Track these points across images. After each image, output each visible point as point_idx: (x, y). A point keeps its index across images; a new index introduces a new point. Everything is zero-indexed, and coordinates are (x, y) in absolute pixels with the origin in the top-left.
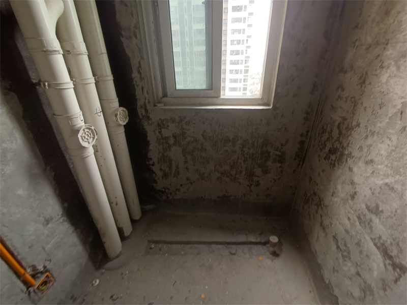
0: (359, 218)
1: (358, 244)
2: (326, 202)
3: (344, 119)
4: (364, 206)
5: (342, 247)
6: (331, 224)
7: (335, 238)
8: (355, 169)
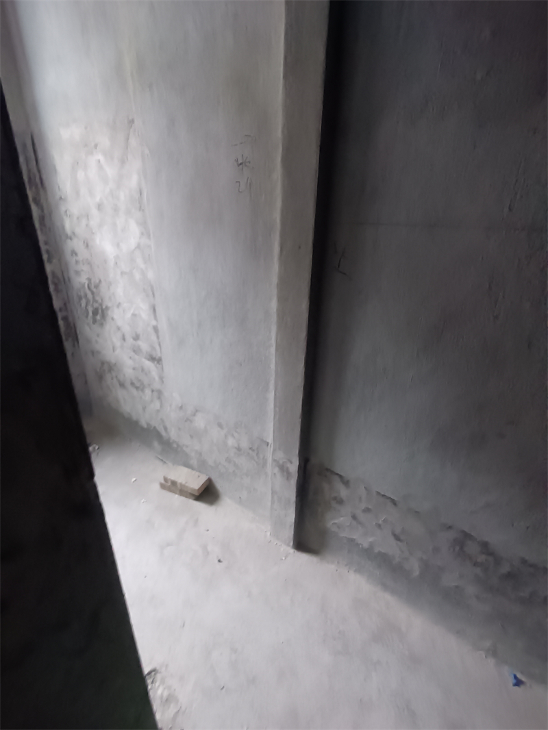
0: (134, 351)
1: (143, 370)
2: (113, 361)
3: (89, 280)
4: (132, 340)
5: (138, 385)
6: (124, 375)
7: (132, 384)
8: (115, 317)
